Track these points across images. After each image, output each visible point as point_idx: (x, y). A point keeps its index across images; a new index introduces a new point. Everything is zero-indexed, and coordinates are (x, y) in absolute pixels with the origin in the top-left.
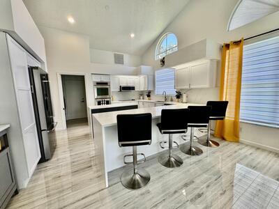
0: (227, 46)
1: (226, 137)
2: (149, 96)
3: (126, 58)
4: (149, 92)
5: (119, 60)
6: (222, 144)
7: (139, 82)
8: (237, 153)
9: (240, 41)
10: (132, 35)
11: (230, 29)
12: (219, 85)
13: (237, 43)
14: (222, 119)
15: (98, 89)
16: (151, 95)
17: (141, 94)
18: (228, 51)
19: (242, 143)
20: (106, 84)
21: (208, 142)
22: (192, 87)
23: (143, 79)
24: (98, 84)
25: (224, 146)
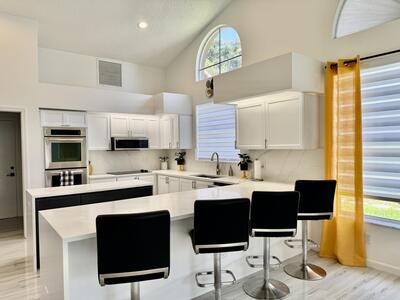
0: (334, 67)
1: (340, 256)
2: (181, 162)
3: (128, 73)
4: (183, 154)
5: (110, 75)
6: (333, 272)
7: (160, 129)
8: (358, 290)
9: (355, 61)
10: (143, 25)
11: (338, 36)
12: (323, 144)
13: (351, 63)
14: (328, 217)
15: (54, 146)
16: (187, 159)
17: (164, 156)
18: (335, 77)
19: (371, 269)
20: (76, 132)
21: (303, 269)
22: (270, 146)
23: (168, 123)
24: (55, 132)
25: (335, 276)
